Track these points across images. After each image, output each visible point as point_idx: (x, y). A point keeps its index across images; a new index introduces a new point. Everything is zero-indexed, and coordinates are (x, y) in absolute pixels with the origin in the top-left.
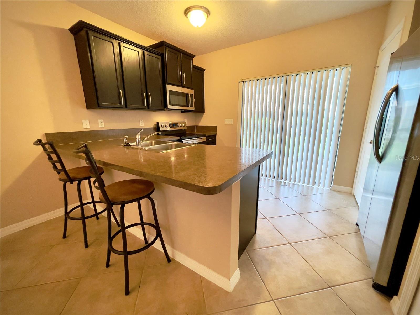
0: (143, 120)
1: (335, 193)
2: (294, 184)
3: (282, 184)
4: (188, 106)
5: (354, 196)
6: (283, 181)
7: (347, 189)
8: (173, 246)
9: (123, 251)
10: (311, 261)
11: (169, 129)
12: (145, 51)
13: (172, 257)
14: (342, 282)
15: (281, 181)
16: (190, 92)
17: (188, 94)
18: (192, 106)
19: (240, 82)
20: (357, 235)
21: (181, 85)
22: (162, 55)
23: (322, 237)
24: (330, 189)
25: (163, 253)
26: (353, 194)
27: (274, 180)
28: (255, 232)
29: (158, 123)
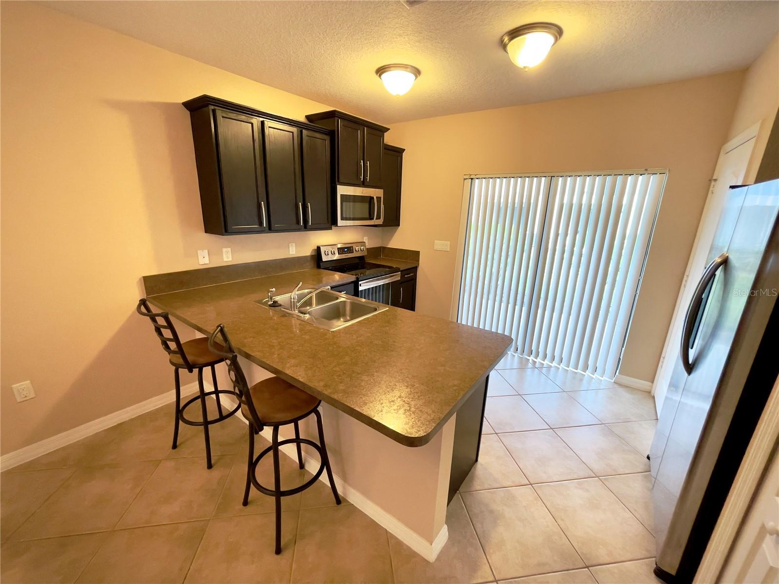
0: (294, 244)
1: (621, 391)
2: (551, 367)
3: (530, 365)
4: (371, 218)
5: (654, 397)
6: (531, 358)
7: (644, 384)
8: (344, 478)
9: (274, 490)
10: (562, 520)
11: (337, 257)
12: (304, 131)
13: (343, 496)
14: (607, 559)
15: (528, 358)
16: (376, 193)
17: (373, 198)
18: (378, 218)
19: (466, 179)
20: (646, 477)
21: (361, 184)
22: (332, 135)
23: (587, 476)
24: (613, 381)
25: (329, 487)
26: (652, 395)
27: (516, 355)
28: (477, 460)
29: (319, 248)
